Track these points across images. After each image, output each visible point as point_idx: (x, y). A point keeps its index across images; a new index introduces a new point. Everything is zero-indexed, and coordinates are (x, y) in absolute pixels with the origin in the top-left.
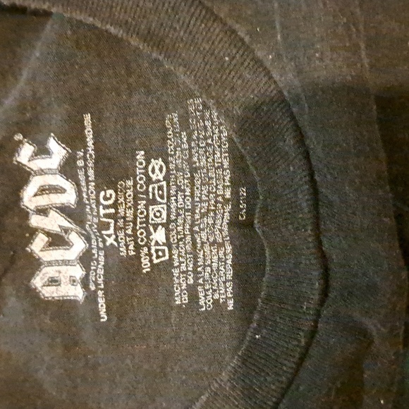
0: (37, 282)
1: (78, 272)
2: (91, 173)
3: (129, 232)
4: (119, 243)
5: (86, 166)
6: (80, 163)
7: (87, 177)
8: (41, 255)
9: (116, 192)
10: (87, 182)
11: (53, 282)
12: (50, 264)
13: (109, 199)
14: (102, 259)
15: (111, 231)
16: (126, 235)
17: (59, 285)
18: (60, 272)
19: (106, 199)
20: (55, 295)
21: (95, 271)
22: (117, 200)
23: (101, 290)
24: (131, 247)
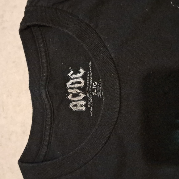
0: (71, 106)
1: (83, 103)
2: (91, 78)
3: (100, 92)
4: (97, 94)
5: (90, 76)
6: (88, 75)
7: (90, 79)
8: (71, 99)
9: (97, 83)
10: (90, 80)
11: (75, 106)
12: (74, 101)
13: (95, 84)
14: (91, 98)
15: (95, 92)
16: (99, 93)
17: (77, 107)
18: (77, 103)
19: (94, 84)
20: (76, 109)
21: (90, 102)
22: (97, 85)
23: (92, 107)
24: (100, 96)
